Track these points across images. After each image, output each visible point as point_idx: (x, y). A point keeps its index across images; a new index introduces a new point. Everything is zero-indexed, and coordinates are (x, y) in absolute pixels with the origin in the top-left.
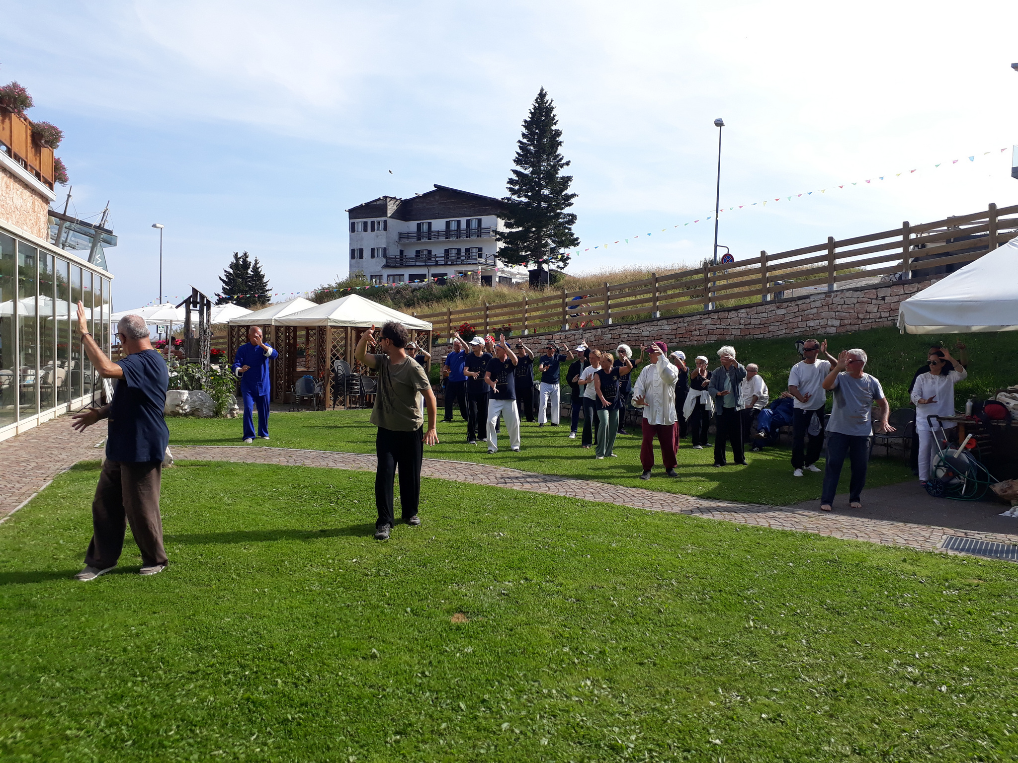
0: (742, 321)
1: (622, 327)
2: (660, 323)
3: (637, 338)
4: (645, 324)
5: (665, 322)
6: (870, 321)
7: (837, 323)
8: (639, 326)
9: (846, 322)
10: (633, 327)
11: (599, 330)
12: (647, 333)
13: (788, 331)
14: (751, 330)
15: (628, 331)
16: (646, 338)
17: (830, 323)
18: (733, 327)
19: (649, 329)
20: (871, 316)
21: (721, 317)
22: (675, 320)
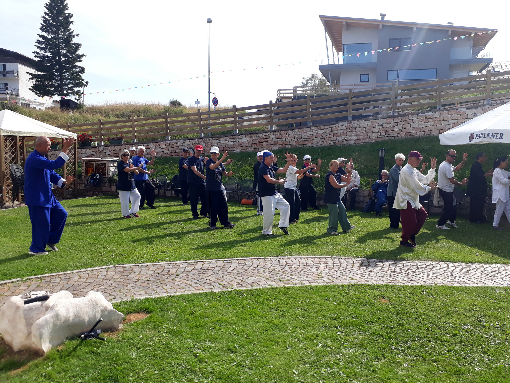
0: (296, 137)
1: (214, 138)
2: (240, 137)
3: (224, 146)
4: (230, 137)
5: (244, 136)
6: (375, 137)
7: (355, 138)
8: (225, 138)
9: (360, 137)
10: (221, 139)
11: (196, 140)
12: (232, 143)
13: (325, 143)
14: (302, 142)
15: (218, 141)
16: (231, 146)
17: (350, 138)
18: (290, 140)
19: (233, 140)
20: (375, 134)
21: (282, 134)
22: (251, 135)
